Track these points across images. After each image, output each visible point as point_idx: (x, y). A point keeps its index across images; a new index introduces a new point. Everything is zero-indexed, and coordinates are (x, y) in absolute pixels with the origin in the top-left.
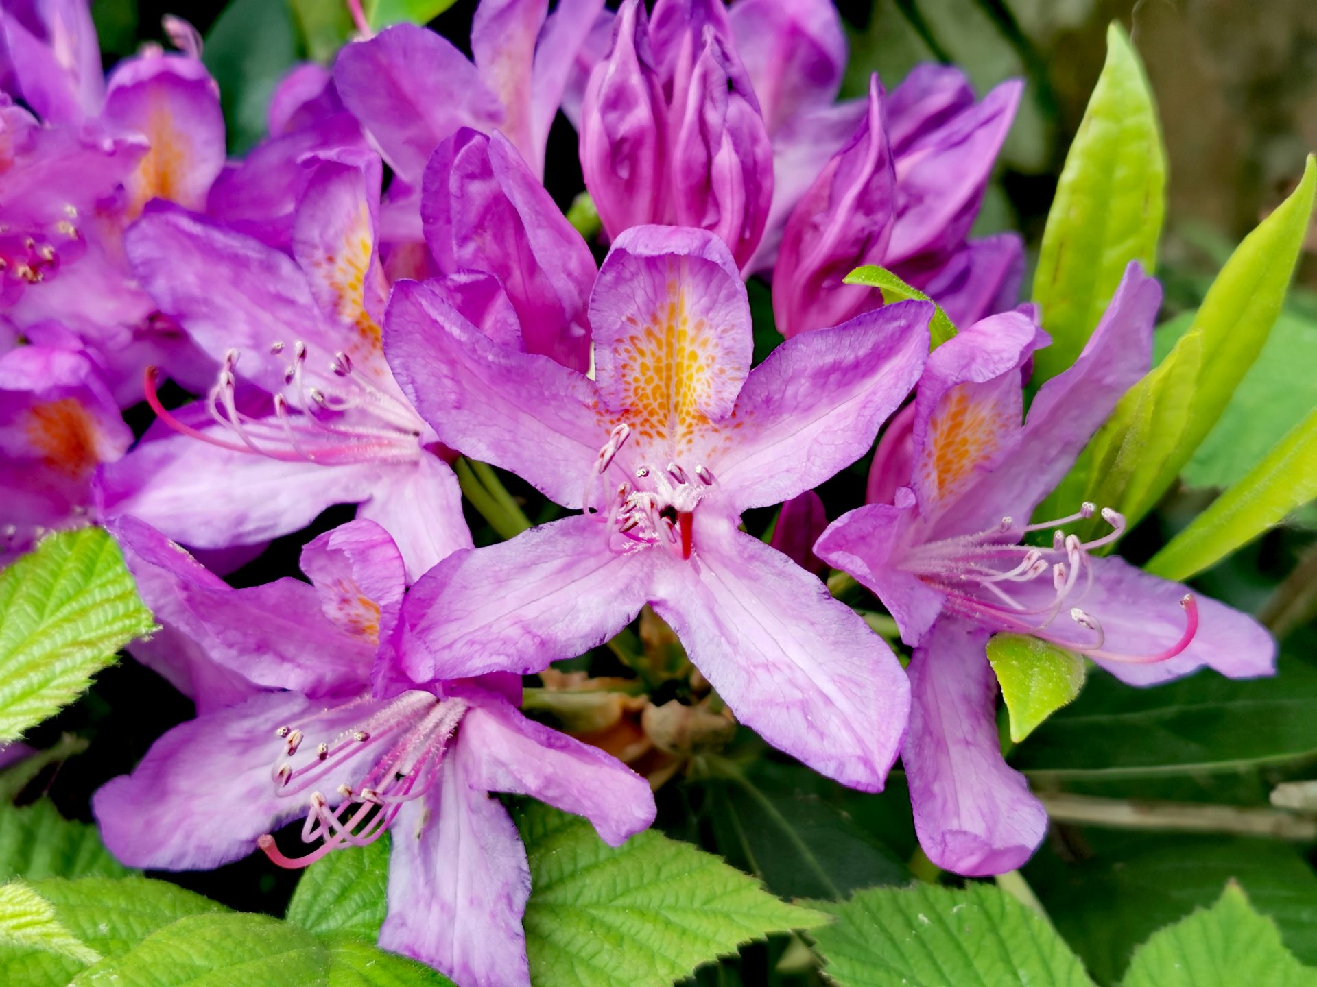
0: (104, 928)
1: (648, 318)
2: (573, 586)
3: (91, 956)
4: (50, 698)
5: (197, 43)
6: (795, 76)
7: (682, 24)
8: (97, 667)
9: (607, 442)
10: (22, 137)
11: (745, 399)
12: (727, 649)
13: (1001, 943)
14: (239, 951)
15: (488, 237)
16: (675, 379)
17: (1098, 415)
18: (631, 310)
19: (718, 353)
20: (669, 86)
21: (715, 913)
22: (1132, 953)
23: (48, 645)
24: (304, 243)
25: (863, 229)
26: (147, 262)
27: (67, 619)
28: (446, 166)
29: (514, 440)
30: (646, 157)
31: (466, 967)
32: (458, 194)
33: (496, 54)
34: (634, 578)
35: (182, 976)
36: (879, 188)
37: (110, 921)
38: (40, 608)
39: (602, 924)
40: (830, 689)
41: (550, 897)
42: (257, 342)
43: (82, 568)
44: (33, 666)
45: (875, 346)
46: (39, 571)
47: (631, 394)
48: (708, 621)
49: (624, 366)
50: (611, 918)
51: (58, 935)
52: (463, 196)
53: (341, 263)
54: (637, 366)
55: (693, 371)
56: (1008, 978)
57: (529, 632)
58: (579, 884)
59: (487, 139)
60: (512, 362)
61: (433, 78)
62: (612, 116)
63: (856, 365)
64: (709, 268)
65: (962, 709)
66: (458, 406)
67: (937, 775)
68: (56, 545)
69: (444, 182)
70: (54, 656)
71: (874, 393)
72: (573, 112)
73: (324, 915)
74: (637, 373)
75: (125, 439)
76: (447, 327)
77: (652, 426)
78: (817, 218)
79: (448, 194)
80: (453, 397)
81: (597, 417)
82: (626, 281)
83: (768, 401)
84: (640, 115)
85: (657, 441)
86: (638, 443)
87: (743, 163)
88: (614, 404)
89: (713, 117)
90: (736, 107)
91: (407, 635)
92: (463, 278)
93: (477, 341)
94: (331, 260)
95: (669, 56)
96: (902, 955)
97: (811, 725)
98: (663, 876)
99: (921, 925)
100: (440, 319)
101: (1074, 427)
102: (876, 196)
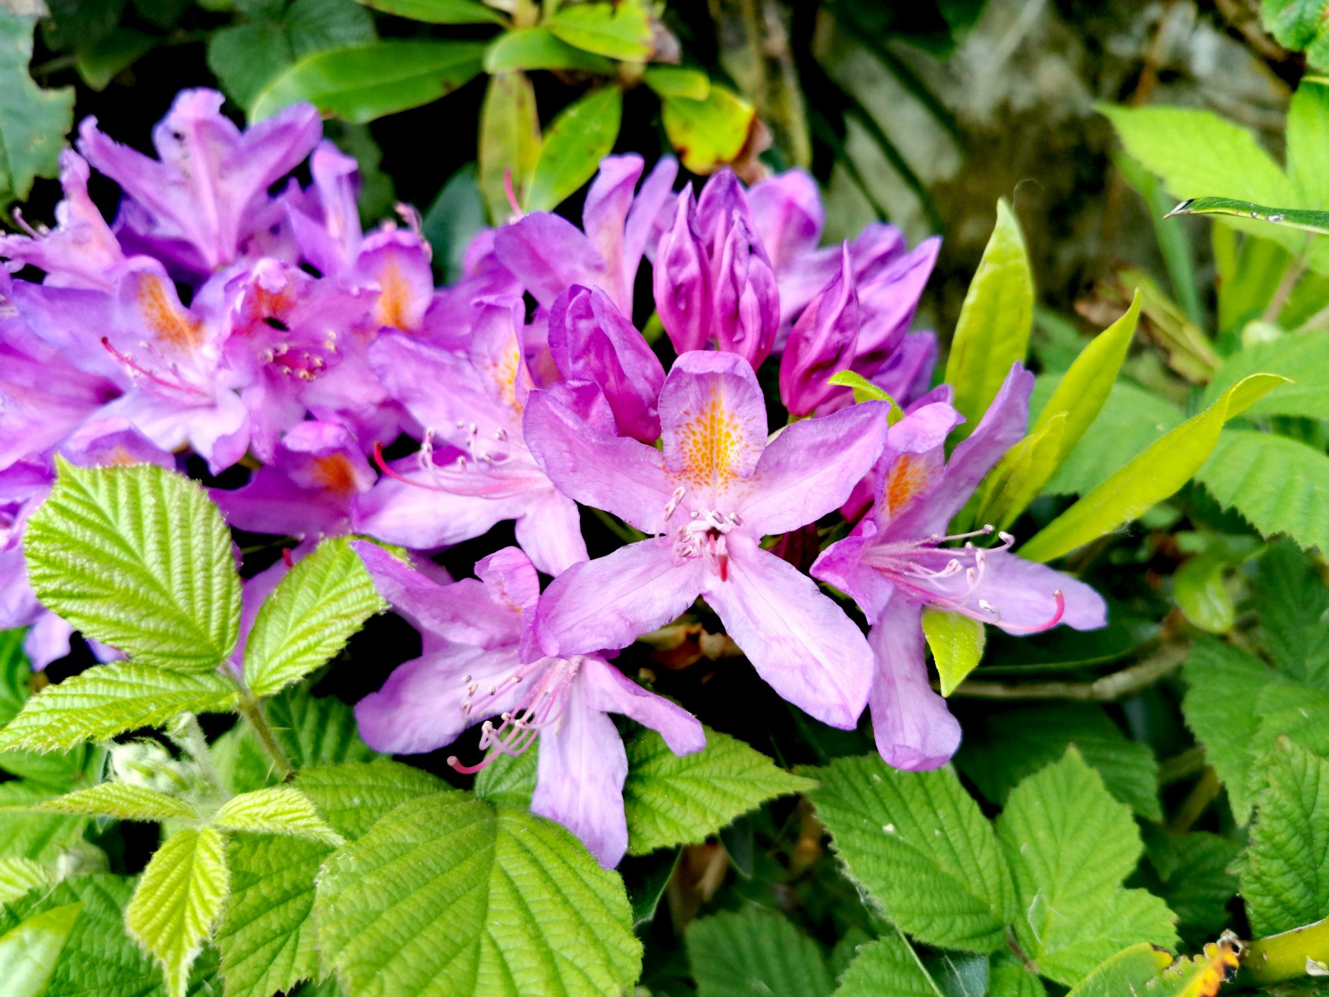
0: (357, 801)
1: (698, 412)
2: (651, 584)
3: (338, 840)
4: (321, 653)
5: (418, 219)
6: (791, 234)
7: (719, 207)
8: (350, 633)
9: (669, 500)
10: (301, 288)
11: (763, 463)
12: (752, 626)
13: (927, 793)
14: (437, 830)
15: (592, 356)
16: (716, 449)
17: (991, 459)
18: (686, 407)
19: (744, 434)
20: (711, 248)
21: (744, 781)
22: (1008, 794)
23: (321, 617)
24: (478, 355)
25: (838, 342)
26: (382, 367)
27: (334, 599)
28: (564, 310)
29: (611, 491)
30: (697, 295)
31: (587, 821)
32: (572, 329)
33: (600, 227)
34: (691, 576)
35: (398, 853)
36: (849, 315)
37: (361, 796)
38: (317, 591)
39: (673, 789)
40: (821, 657)
41: (640, 771)
42: (452, 416)
43: (344, 563)
44: (311, 631)
45: (851, 430)
46: (318, 566)
47: (687, 459)
48: (739, 607)
49: (682, 443)
50: (680, 785)
51: (318, 825)
52: (575, 330)
53: (501, 366)
54: (691, 442)
55: (728, 444)
56: (931, 816)
57: (622, 618)
58: (658, 762)
59: (590, 292)
60: (609, 443)
61: (558, 245)
62: (674, 270)
63: (837, 442)
64: (738, 381)
65: (905, 656)
66: (574, 470)
67: (889, 703)
68: (329, 548)
69: (563, 321)
70: (324, 625)
71: (849, 461)
72: (651, 256)
73: (498, 782)
74: (691, 446)
75: (372, 476)
76: (565, 420)
77: (702, 478)
78: (809, 334)
79: (565, 328)
80: (570, 464)
81: (665, 474)
82: (683, 388)
83: (778, 464)
84: (692, 269)
85: (705, 487)
86: (692, 489)
87: (760, 301)
88: (676, 466)
89: (740, 271)
90: (755, 263)
91: (541, 627)
92: (576, 384)
93: (585, 430)
94: (495, 365)
95: (711, 228)
96: (864, 803)
97: (808, 682)
98: (711, 756)
99: (875, 781)
100: (560, 415)
101: (977, 468)
102: (847, 320)
